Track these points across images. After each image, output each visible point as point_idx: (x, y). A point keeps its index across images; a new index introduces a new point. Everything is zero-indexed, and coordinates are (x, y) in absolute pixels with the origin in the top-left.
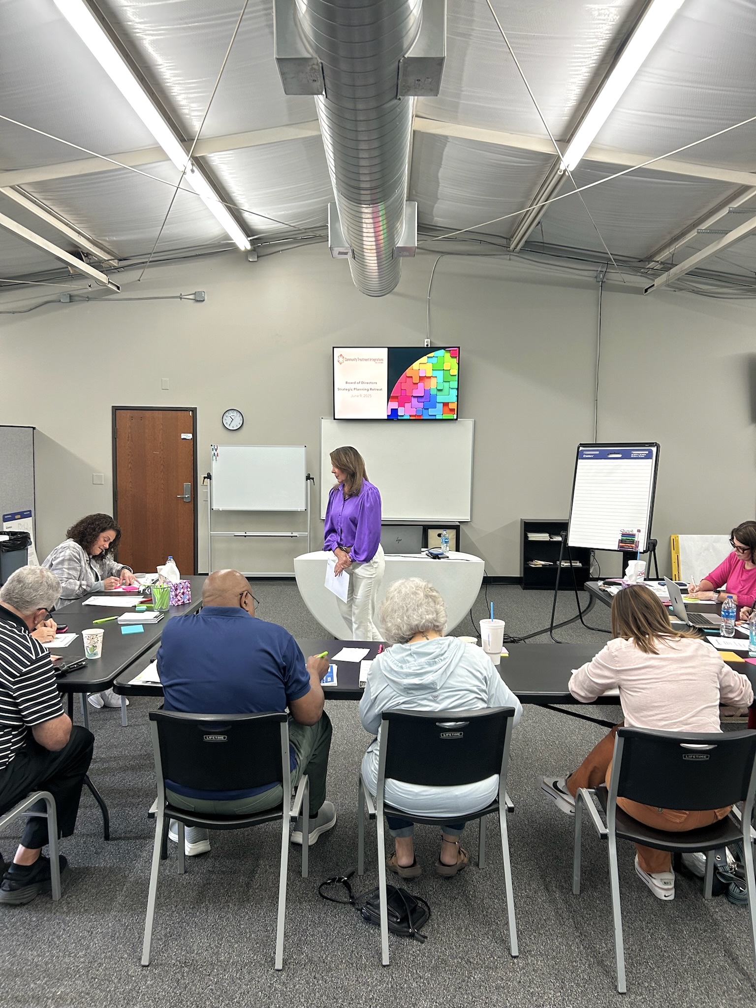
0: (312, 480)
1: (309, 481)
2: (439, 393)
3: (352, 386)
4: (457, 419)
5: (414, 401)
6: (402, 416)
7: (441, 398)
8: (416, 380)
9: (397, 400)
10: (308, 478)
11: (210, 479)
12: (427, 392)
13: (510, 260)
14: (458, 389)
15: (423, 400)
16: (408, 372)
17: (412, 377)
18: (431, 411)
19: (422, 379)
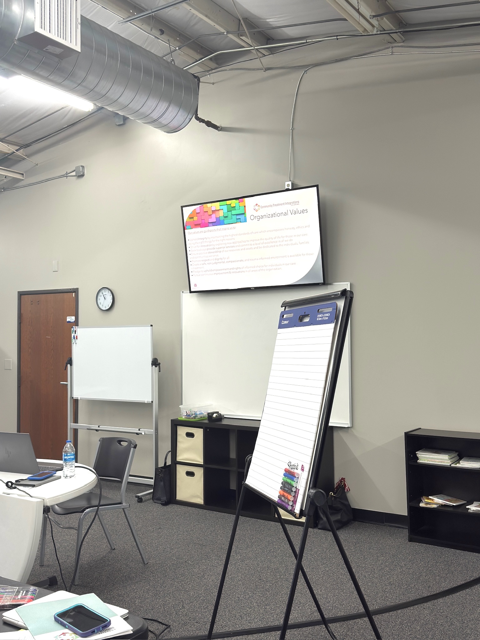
0: (157, 366)
1: (154, 366)
10: (155, 363)
11: (71, 365)
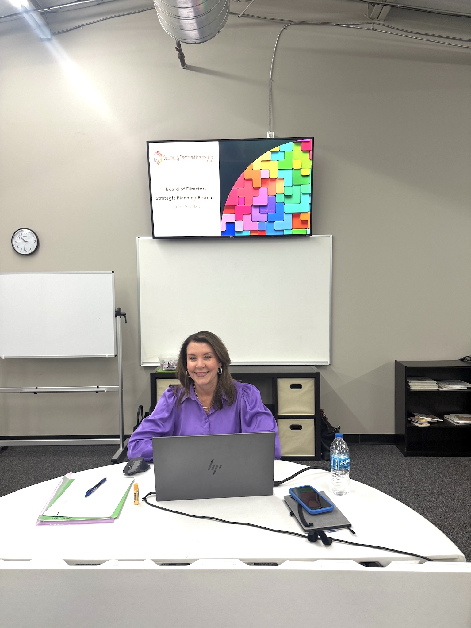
0: (123, 317)
1: (118, 317)
2: (287, 201)
3: (175, 194)
4: (310, 235)
5: (256, 211)
6: (241, 232)
7: (289, 208)
8: (257, 183)
9: (233, 210)
10: (118, 313)
12: (272, 199)
13: (373, 30)
14: (311, 195)
15: (266, 210)
16: (247, 174)
17: (251, 180)
18: (278, 225)
19: (264, 181)
